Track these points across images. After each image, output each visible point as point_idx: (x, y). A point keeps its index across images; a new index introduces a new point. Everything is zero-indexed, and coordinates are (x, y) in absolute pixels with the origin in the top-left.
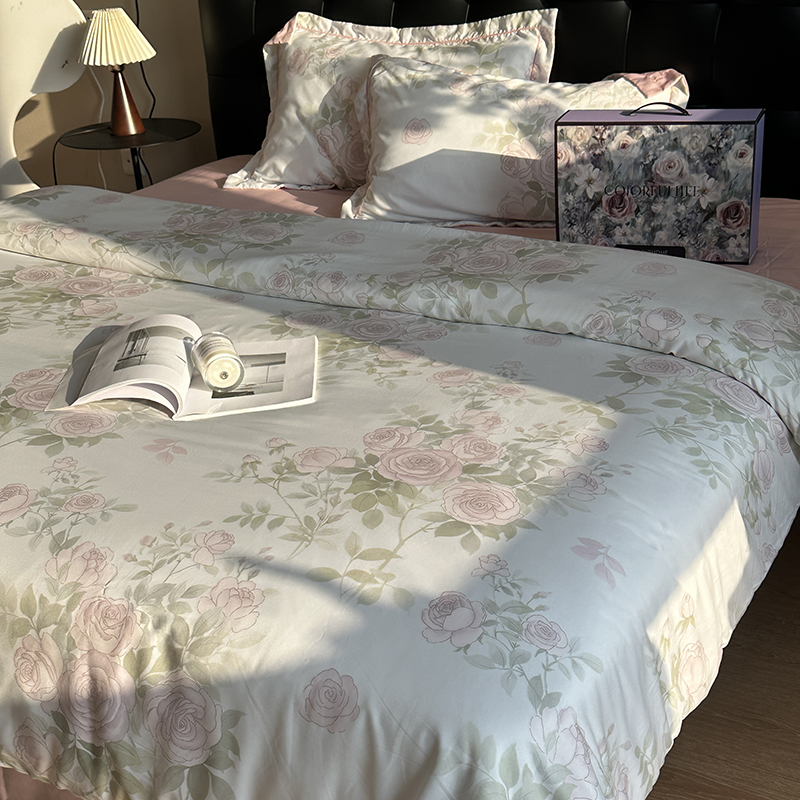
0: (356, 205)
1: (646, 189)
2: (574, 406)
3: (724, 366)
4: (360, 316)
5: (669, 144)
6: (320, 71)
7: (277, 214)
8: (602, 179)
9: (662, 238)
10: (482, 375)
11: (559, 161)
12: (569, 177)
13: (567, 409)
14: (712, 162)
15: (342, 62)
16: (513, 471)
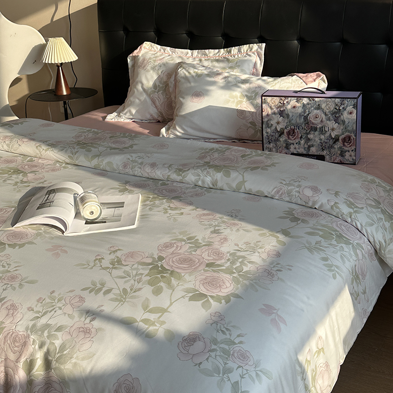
0: (167, 130)
1: (305, 127)
2: (265, 233)
3: (341, 216)
4: (164, 184)
5: (316, 107)
6: (153, 68)
7: (128, 134)
8: (284, 122)
9: (313, 150)
10: (220, 216)
11: (263, 113)
12: (268, 120)
13: (261, 235)
14: (337, 116)
15: (164, 65)
16: (232, 267)
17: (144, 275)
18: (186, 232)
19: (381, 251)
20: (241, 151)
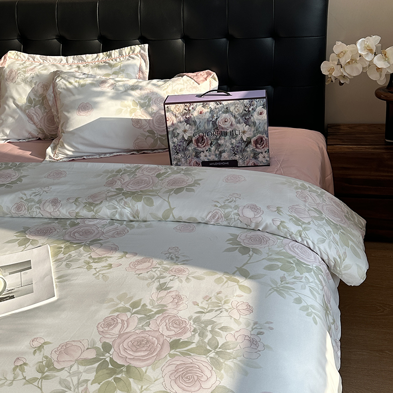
0: (54, 149)
1: (215, 133)
2: (221, 278)
3: (290, 235)
4: (73, 225)
5: (224, 111)
6: (25, 81)
7: (11, 163)
8: (191, 130)
9: (225, 156)
10: (158, 261)
11: (168, 122)
12: (174, 130)
13: (218, 281)
14: (247, 118)
15: (37, 76)
16: (202, 341)
17: (90, 382)
18: (125, 294)
19: (336, 268)
20: (154, 169)
